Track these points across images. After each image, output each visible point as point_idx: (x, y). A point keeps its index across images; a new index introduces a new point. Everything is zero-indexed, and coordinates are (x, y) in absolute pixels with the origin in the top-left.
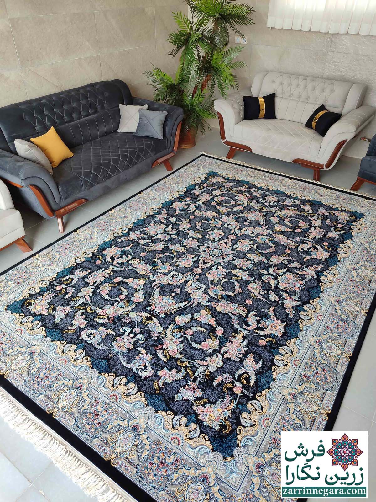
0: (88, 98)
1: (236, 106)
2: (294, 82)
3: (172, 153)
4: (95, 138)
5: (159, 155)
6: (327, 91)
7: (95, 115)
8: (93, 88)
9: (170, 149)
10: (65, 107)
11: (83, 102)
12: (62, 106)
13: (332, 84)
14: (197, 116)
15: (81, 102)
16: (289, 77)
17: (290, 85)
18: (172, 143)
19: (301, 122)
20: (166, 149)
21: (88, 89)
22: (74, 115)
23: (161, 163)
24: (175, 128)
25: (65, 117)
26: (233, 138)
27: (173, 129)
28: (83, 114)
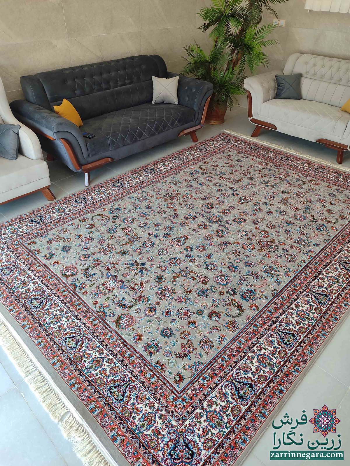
0: (125, 69)
1: (266, 85)
2: (328, 65)
3: (198, 126)
4: (128, 106)
5: (186, 126)
7: (130, 85)
9: (197, 122)
10: (105, 76)
11: (121, 72)
12: (101, 74)
14: (227, 92)
15: (119, 72)
16: (323, 59)
17: (323, 66)
18: (200, 116)
19: (331, 104)
20: (193, 120)
21: (128, 61)
22: (111, 84)
23: (187, 134)
24: (203, 102)
25: (104, 86)
26: (259, 116)
27: (201, 103)
28: (119, 83)
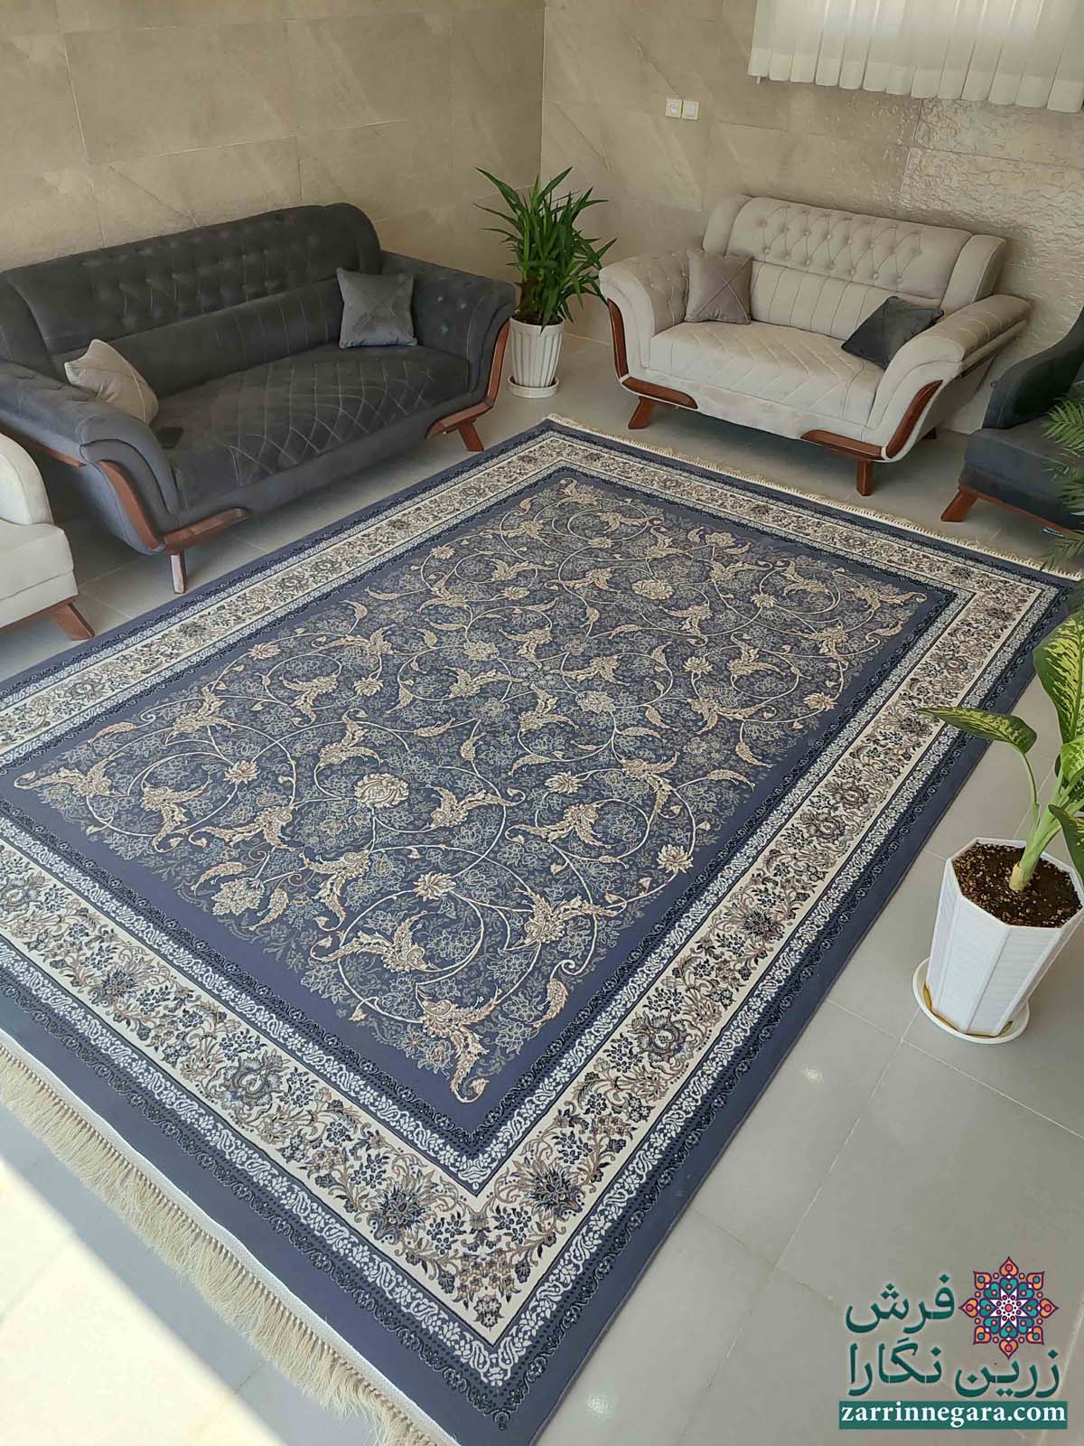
0: (262, 249)
1: (658, 286)
2: (818, 227)
3: (482, 404)
4: (276, 355)
5: (446, 406)
6: (902, 253)
7: (280, 295)
8: (278, 223)
10: (204, 271)
11: (250, 259)
12: (193, 266)
13: (916, 233)
15: (244, 257)
16: (804, 212)
17: (805, 232)
18: (484, 377)
19: (833, 334)
20: (464, 390)
21: (266, 223)
22: (222, 292)
23: (450, 429)
24: (493, 336)
25: (203, 300)
26: (648, 371)
27: (486, 340)
28: (248, 289)
